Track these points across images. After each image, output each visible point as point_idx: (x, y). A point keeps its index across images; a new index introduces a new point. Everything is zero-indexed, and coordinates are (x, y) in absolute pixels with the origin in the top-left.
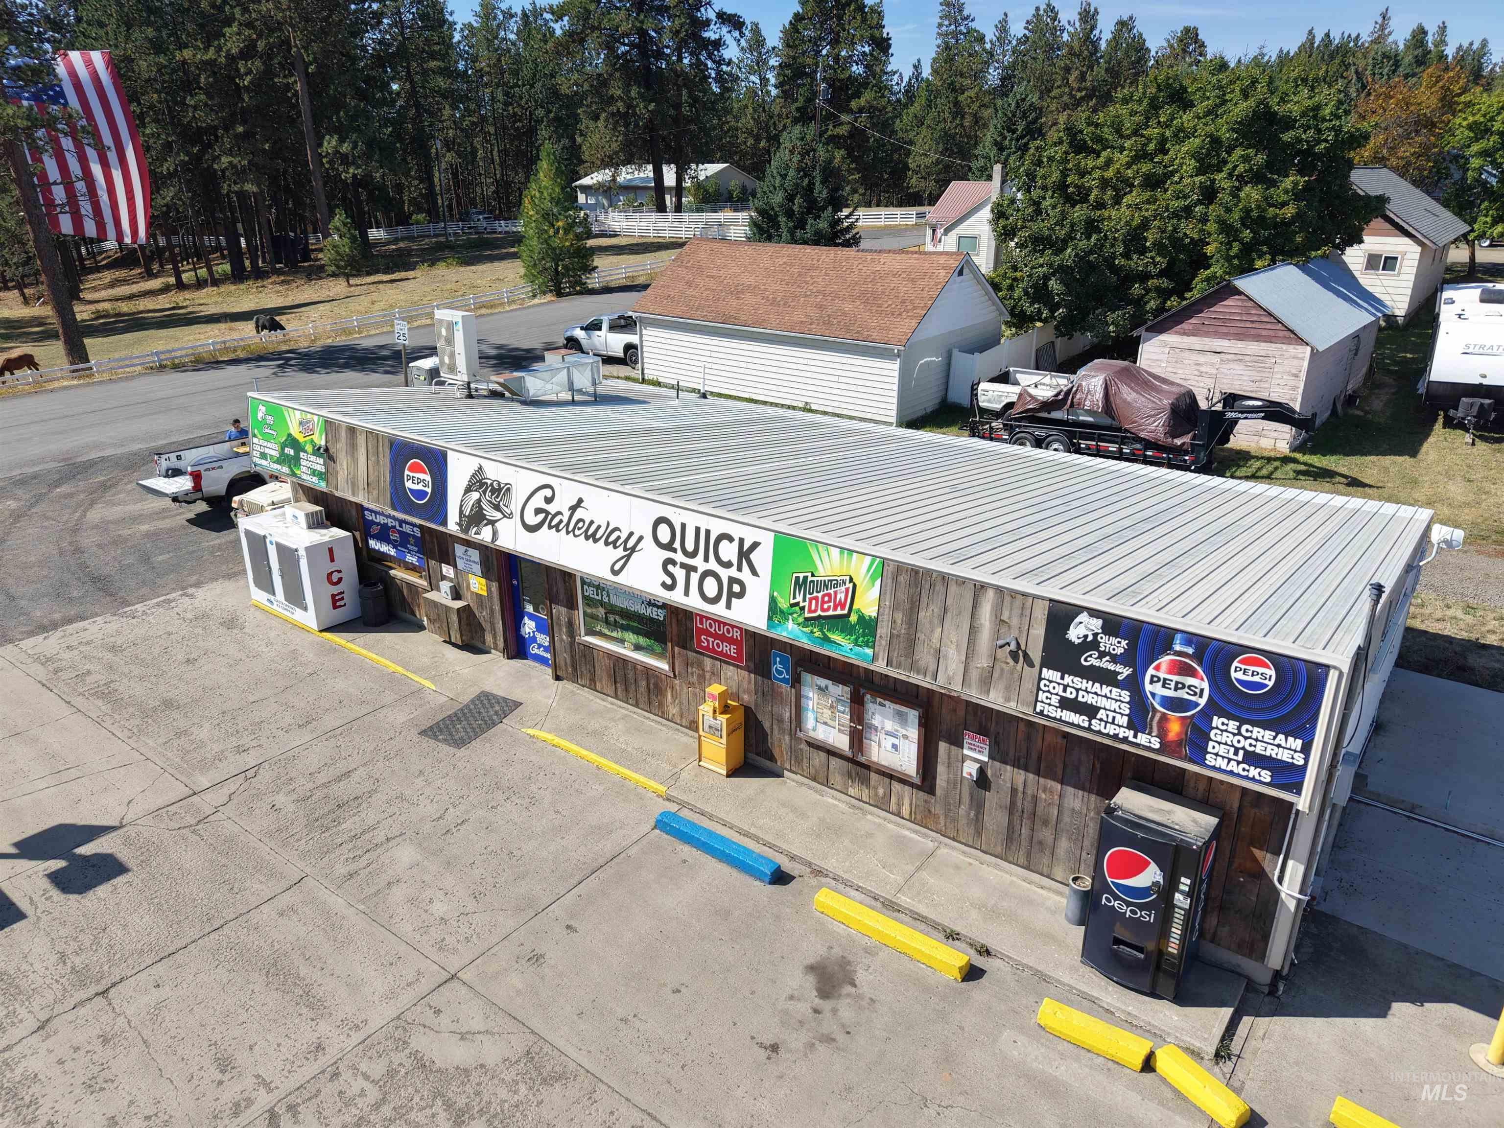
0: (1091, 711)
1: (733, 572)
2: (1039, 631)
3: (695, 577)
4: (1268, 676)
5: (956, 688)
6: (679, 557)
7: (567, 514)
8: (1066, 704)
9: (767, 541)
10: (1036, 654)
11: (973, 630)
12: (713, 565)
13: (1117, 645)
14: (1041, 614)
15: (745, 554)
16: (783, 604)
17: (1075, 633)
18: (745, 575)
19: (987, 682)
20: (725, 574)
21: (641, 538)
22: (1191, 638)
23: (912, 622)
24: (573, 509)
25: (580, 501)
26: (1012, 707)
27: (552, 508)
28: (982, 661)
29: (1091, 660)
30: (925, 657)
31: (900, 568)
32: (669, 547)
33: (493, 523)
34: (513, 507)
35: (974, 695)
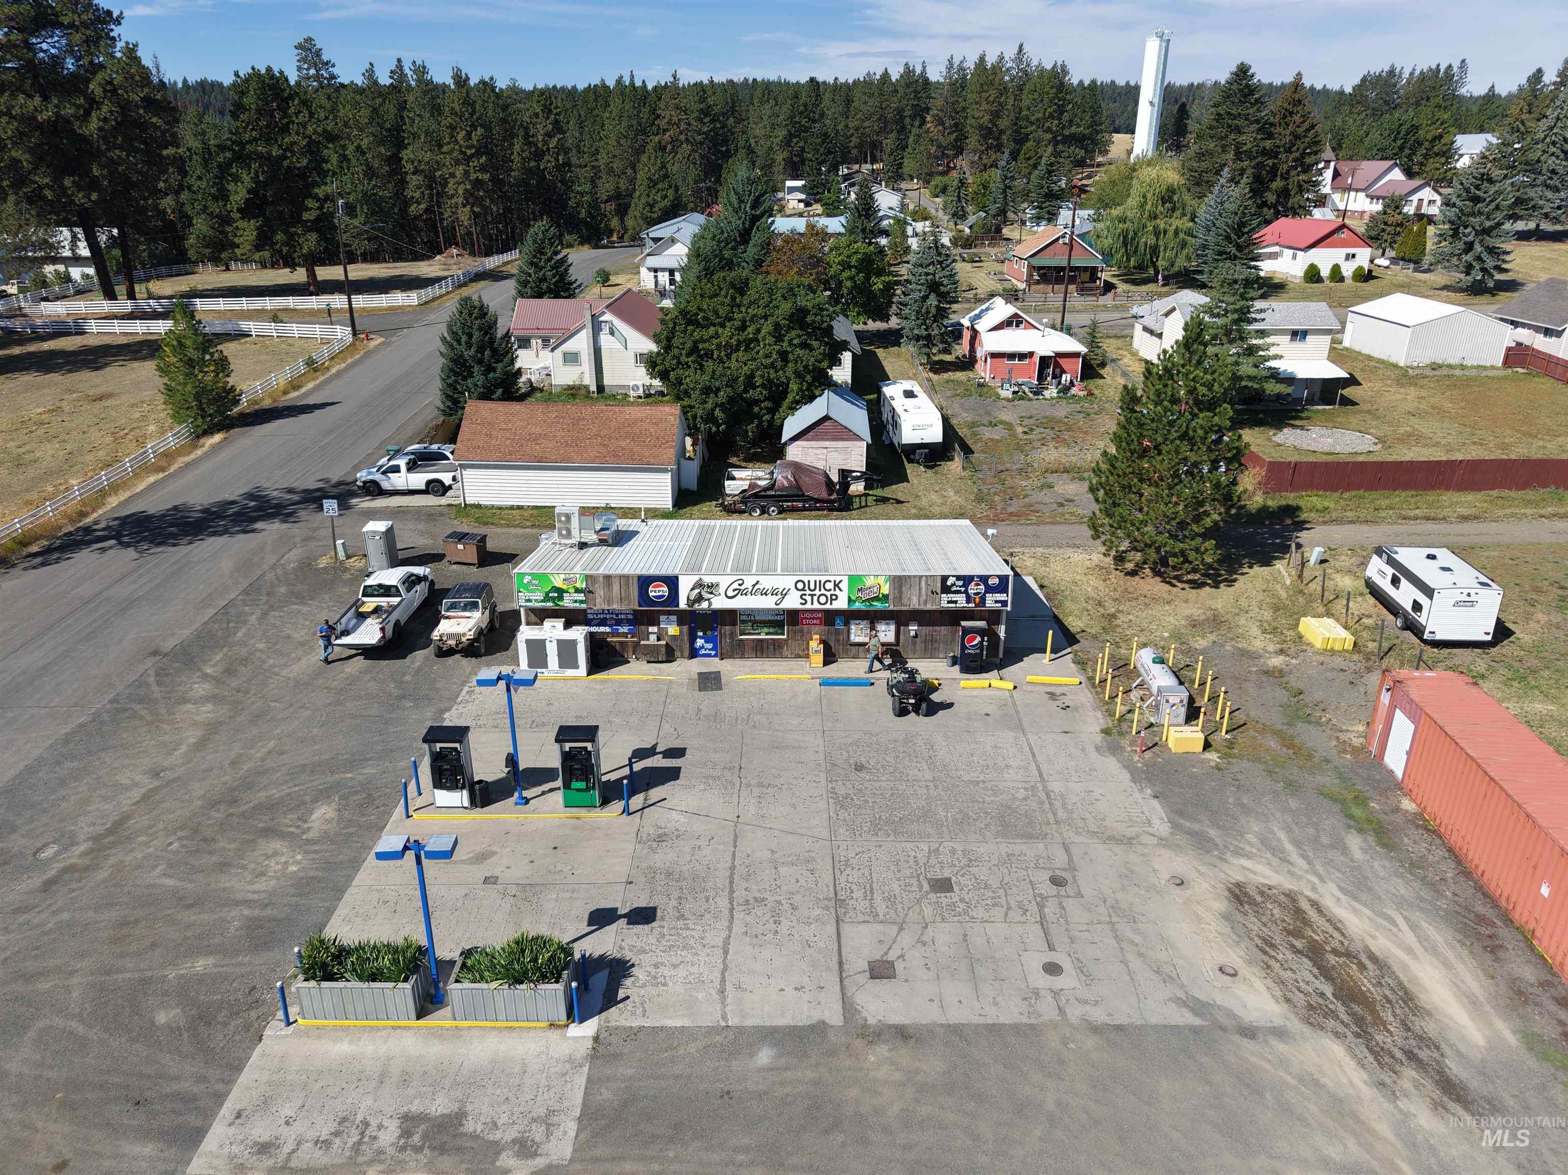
0: (956, 602)
1: (832, 592)
2: (939, 585)
3: (815, 598)
4: (997, 581)
5: (917, 607)
6: (808, 592)
7: (751, 588)
8: (949, 602)
9: (845, 580)
10: (939, 591)
11: (920, 589)
12: (823, 591)
13: (960, 583)
14: (939, 580)
15: (836, 585)
16: (853, 598)
17: (949, 583)
18: (837, 592)
19: (925, 603)
20: (828, 594)
21: (790, 589)
22: (978, 576)
23: (901, 592)
24: (753, 586)
25: (758, 581)
26: (934, 607)
27: (742, 587)
28: (924, 597)
29: (954, 589)
30: (905, 601)
31: (895, 577)
32: (803, 590)
33: (708, 600)
34: (720, 591)
35: (923, 607)
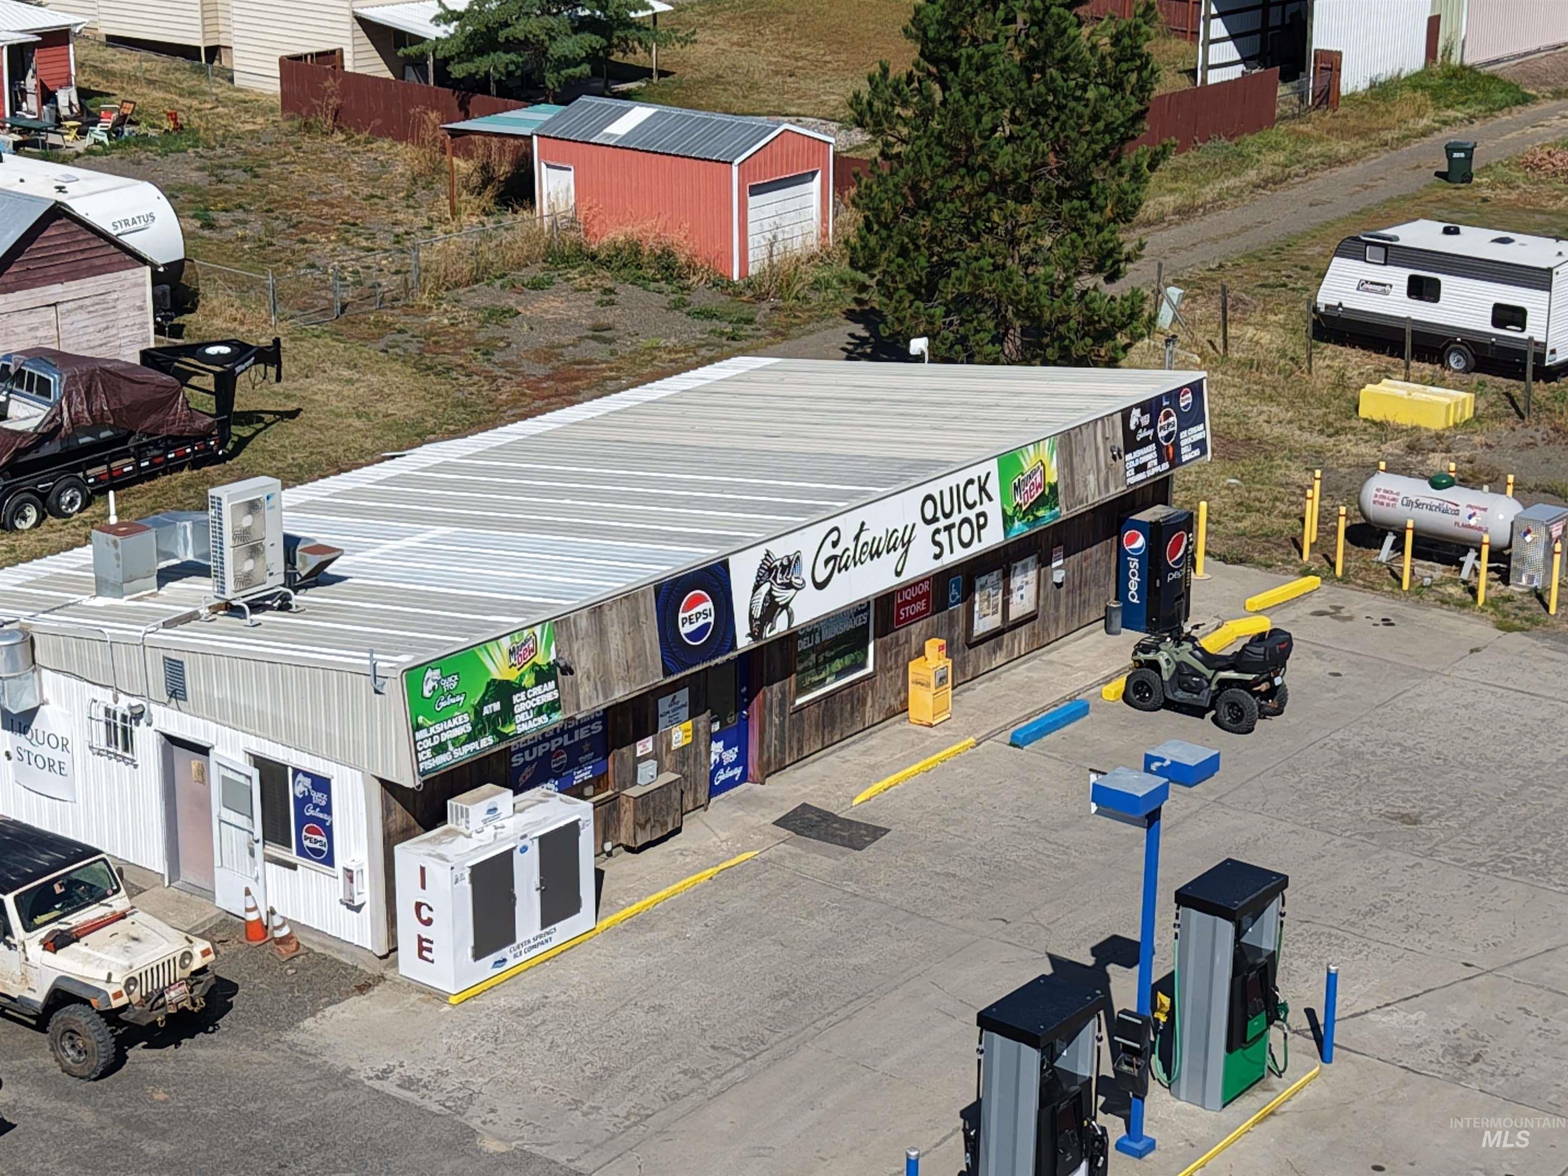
1: (978, 509)
3: (955, 534)
5: (1096, 498)
6: (943, 523)
7: (852, 547)
9: (994, 469)
12: (964, 512)
15: (982, 489)
16: (1010, 512)
17: (1132, 424)
18: (986, 505)
20: (972, 515)
21: (914, 526)
23: (1072, 470)
24: (857, 538)
25: (863, 524)
27: (838, 551)
30: (1080, 490)
31: (1062, 435)
32: (935, 519)
33: (786, 606)
34: (803, 576)
35: (1103, 498)
